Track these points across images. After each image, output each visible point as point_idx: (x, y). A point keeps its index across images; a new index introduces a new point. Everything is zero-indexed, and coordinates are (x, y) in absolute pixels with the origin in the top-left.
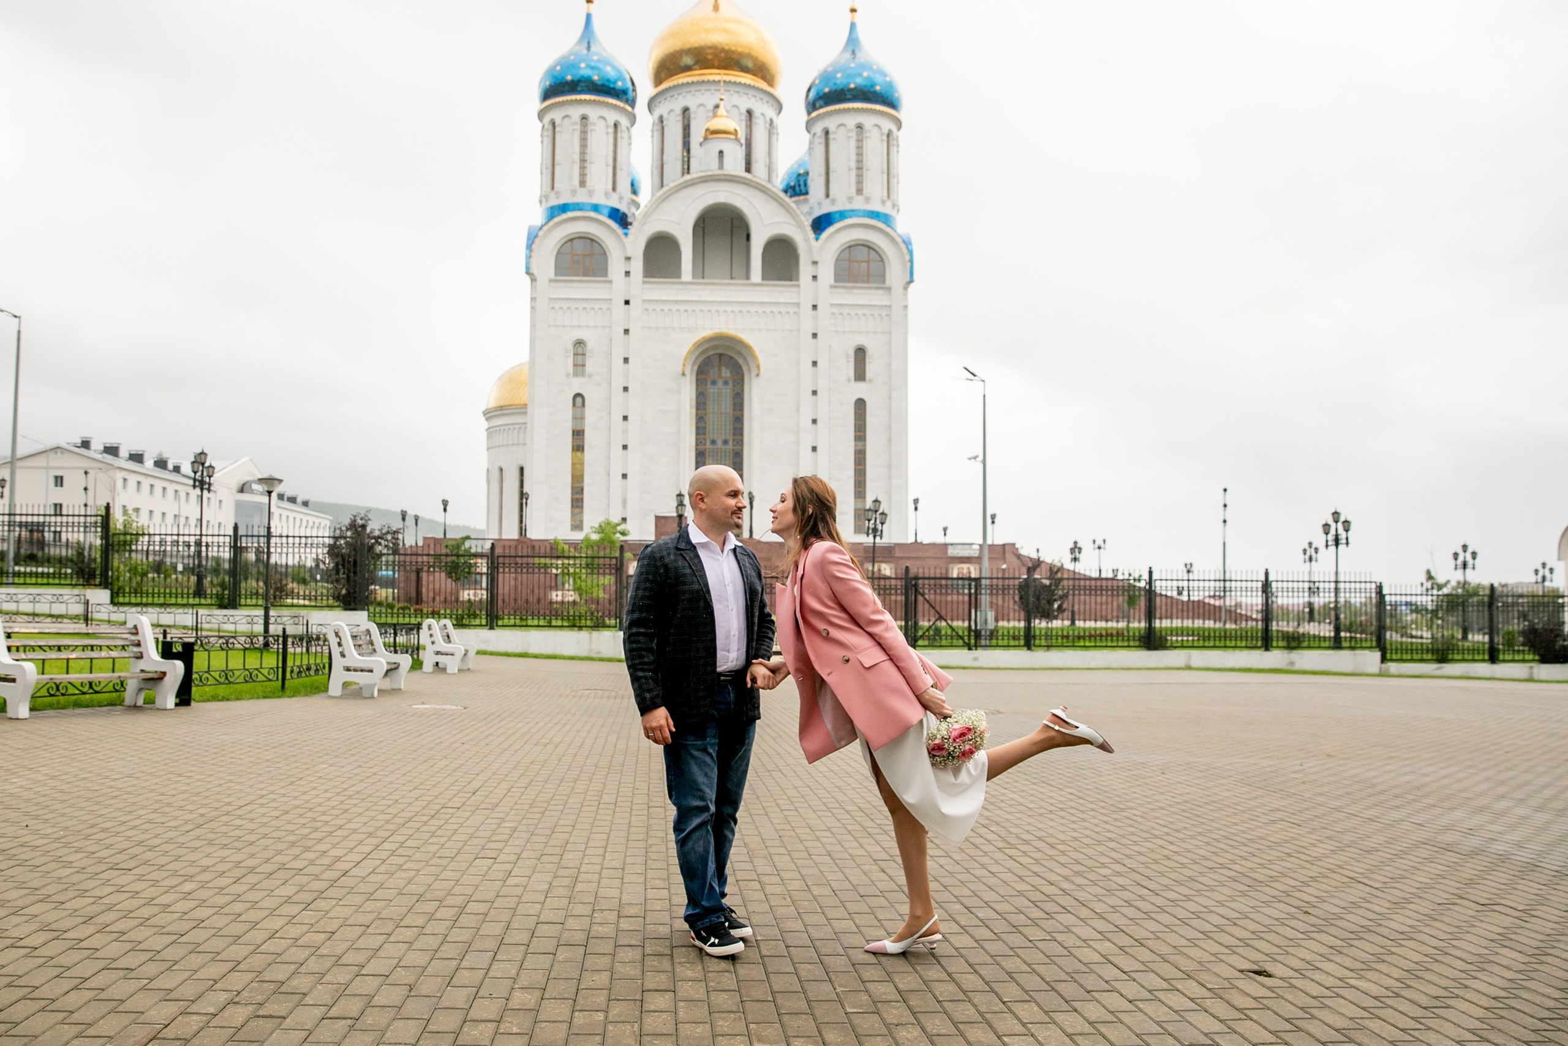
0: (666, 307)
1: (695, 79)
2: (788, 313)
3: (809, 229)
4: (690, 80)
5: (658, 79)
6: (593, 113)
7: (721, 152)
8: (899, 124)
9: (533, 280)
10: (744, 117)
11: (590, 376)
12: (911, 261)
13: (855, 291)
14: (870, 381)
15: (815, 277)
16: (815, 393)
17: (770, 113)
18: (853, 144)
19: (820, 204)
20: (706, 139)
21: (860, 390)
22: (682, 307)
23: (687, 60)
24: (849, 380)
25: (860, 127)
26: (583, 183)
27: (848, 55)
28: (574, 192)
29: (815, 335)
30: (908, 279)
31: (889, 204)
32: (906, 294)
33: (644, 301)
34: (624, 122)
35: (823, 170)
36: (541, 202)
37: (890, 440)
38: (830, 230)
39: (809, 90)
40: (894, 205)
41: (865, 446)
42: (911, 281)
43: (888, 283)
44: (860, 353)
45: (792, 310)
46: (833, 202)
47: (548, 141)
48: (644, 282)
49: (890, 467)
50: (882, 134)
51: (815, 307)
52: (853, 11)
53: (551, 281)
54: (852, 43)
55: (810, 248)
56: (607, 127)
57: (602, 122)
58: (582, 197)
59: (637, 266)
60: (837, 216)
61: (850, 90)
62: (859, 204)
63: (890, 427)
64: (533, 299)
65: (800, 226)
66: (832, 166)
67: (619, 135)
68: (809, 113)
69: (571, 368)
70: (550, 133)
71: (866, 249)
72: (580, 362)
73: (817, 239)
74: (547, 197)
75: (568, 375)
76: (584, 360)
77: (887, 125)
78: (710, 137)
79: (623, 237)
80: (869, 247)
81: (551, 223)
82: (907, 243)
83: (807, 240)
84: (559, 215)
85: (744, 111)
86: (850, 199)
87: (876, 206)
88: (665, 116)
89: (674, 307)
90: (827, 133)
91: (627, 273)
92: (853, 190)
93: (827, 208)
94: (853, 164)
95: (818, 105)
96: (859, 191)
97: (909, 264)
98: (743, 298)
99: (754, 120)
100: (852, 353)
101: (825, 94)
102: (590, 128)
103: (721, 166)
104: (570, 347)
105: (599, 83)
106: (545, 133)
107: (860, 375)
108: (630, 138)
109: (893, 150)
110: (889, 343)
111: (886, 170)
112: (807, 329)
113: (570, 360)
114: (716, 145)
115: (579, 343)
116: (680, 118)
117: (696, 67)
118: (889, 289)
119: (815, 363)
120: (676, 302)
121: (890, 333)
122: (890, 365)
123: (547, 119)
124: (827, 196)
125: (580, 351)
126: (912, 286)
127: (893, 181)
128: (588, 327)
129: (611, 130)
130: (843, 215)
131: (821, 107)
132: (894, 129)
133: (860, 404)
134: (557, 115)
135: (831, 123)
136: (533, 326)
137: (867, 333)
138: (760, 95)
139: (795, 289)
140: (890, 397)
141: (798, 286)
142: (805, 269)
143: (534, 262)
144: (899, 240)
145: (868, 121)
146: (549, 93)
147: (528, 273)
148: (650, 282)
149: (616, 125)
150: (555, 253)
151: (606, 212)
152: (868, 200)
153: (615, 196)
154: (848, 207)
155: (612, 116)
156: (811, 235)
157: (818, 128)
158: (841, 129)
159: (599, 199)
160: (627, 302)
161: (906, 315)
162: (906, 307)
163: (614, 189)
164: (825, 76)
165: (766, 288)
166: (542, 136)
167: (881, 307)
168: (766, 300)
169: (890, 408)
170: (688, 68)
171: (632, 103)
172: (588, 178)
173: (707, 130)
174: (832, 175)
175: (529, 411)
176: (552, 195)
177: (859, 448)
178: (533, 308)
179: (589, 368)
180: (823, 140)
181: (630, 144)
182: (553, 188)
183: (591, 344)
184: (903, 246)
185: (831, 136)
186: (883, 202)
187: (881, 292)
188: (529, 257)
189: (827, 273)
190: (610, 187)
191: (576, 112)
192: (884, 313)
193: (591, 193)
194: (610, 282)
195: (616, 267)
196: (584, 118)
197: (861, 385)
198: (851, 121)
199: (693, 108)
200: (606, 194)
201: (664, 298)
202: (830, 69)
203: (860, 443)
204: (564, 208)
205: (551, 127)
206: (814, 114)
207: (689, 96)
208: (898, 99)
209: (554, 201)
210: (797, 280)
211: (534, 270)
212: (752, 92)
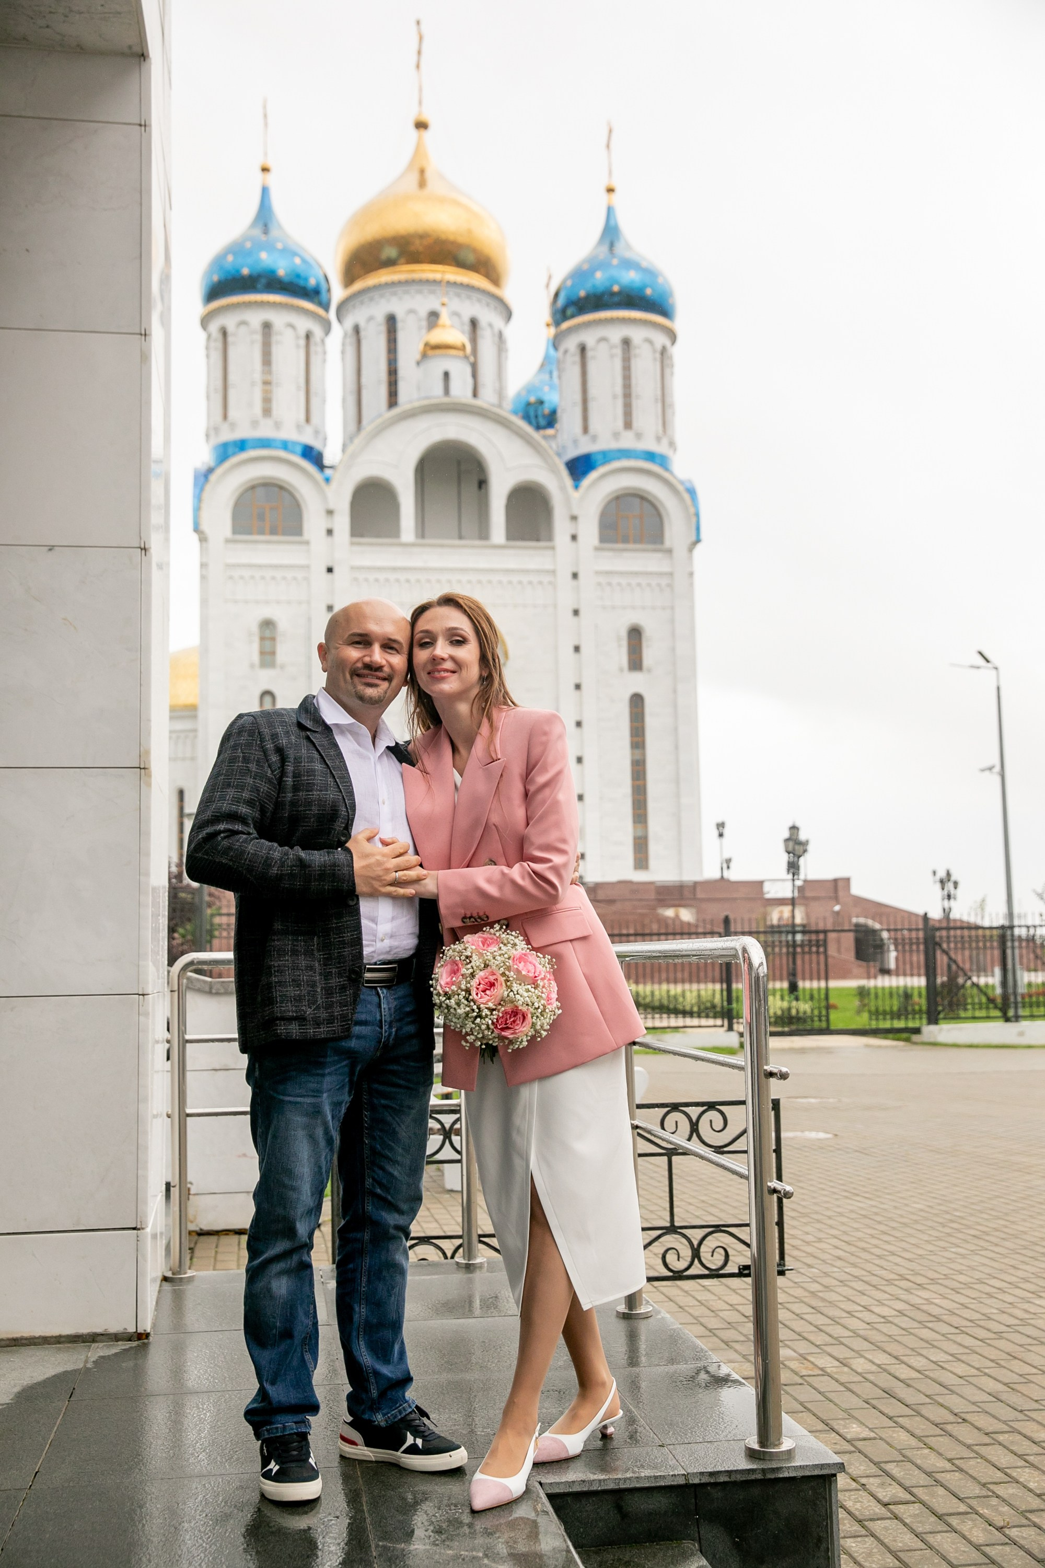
0: (382, 576)
1: (402, 277)
2: (540, 583)
3: (565, 473)
4: (395, 277)
5: (350, 277)
6: (279, 319)
7: (446, 375)
8: (673, 336)
9: (203, 539)
10: (467, 327)
11: (282, 667)
12: (697, 515)
13: (626, 554)
14: (649, 670)
15: (574, 538)
16: (578, 687)
17: (498, 322)
18: (618, 364)
19: (575, 442)
20: (424, 356)
21: (636, 682)
22: (402, 576)
23: (391, 252)
24: (621, 670)
25: (626, 342)
26: (267, 412)
27: (605, 249)
28: (255, 424)
29: (576, 612)
30: (694, 538)
31: (665, 441)
32: (690, 558)
33: (353, 568)
34: (318, 331)
35: (578, 397)
36: (207, 436)
37: (677, 747)
38: (593, 475)
39: (557, 295)
40: (672, 444)
41: (644, 755)
42: (698, 541)
43: (668, 543)
44: (635, 634)
45: (546, 579)
46: (594, 439)
47: (216, 356)
48: (352, 544)
49: (677, 781)
50: (654, 351)
51: (575, 576)
52: (610, 190)
53: (227, 541)
54: (611, 233)
55: (568, 500)
56: (297, 337)
57: (289, 333)
58: (265, 431)
59: (342, 522)
60: (600, 457)
61: (613, 294)
62: (627, 441)
63: (676, 729)
64: (203, 565)
65: (554, 470)
66: (592, 391)
67: (313, 349)
68: (557, 323)
69: (256, 658)
70: (219, 345)
71: (637, 501)
72: (268, 649)
73: (576, 487)
74: (217, 430)
75: (252, 666)
76: (274, 646)
77: (660, 339)
78: (430, 353)
79: (322, 483)
80: (642, 497)
81: (227, 464)
82: (692, 492)
83: (563, 488)
84: (234, 454)
85: (466, 320)
86: (616, 435)
87: (649, 444)
88: (362, 325)
89: (392, 576)
90: (583, 349)
91: (330, 532)
92: (620, 423)
93: (585, 447)
94: (619, 390)
95: (569, 312)
96: (628, 425)
97: (694, 520)
98: (482, 564)
99: (479, 332)
100: (624, 634)
101: (580, 299)
102: (274, 338)
103: (447, 391)
104: (255, 629)
105: (286, 279)
106: (212, 344)
107: (636, 663)
108: (325, 353)
109: (667, 371)
110: (672, 621)
111: (659, 397)
112: (566, 602)
113: (255, 647)
114: (439, 365)
115: (268, 624)
116: (383, 329)
117: (402, 260)
118: (670, 551)
119: (577, 649)
120: (394, 569)
121: (672, 608)
122: (673, 649)
123: (214, 327)
124: (586, 430)
125: (268, 634)
126: (699, 547)
127: (669, 412)
128: (278, 602)
129: (302, 342)
130: (607, 456)
131: (573, 316)
132: (668, 343)
133: (637, 701)
134: (230, 321)
135: (589, 337)
136: (204, 602)
137: (644, 608)
138: (485, 299)
139: (549, 552)
140: (675, 691)
141: (553, 548)
142: (561, 526)
143: (205, 515)
144: (681, 488)
145: (637, 335)
146: (215, 292)
147: (197, 529)
148: (359, 544)
149: (308, 336)
150: (231, 504)
151: (299, 449)
152: (639, 436)
153: (309, 430)
154: (614, 445)
155: (304, 324)
156: (568, 481)
157: (571, 344)
158: (603, 346)
159: (289, 433)
160: (330, 570)
161: (691, 585)
162: (691, 574)
163: (308, 420)
164: (579, 274)
165: (511, 552)
166: (207, 348)
167: (661, 574)
168: (512, 566)
169: (675, 706)
170: (390, 263)
171: (326, 307)
172: (275, 405)
173: (426, 345)
174: (592, 406)
175: (201, 714)
176: (225, 427)
177: (638, 757)
178: (203, 578)
179: (281, 657)
180: (577, 358)
181: (324, 361)
182: (225, 417)
183: (283, 625)
184: (686, 496)
185: (589, 354)
186: (658, 439)
187: (659, 555)
188: (197, 510)
189: (589, 530)
190: (302, 416)
191: (256, 318)
192: (664, 581)
193: (278, 425)
194: (307, 543)
195: (314, 523)
196: (267, 326)
197: (637, 676)
198: (616, 334)
199: (400, 315)
200: (298, 427)
201: (379, 563)
202: (586, 267)
203: (637, 751)
204: (242, 445)
205: (220, 337)
206: (565, 325)
207: (394, 300)
208: (672, 307)
209: (227, 435)
210: (550, 538)
211: (204, 527)
212: (476, 295)
